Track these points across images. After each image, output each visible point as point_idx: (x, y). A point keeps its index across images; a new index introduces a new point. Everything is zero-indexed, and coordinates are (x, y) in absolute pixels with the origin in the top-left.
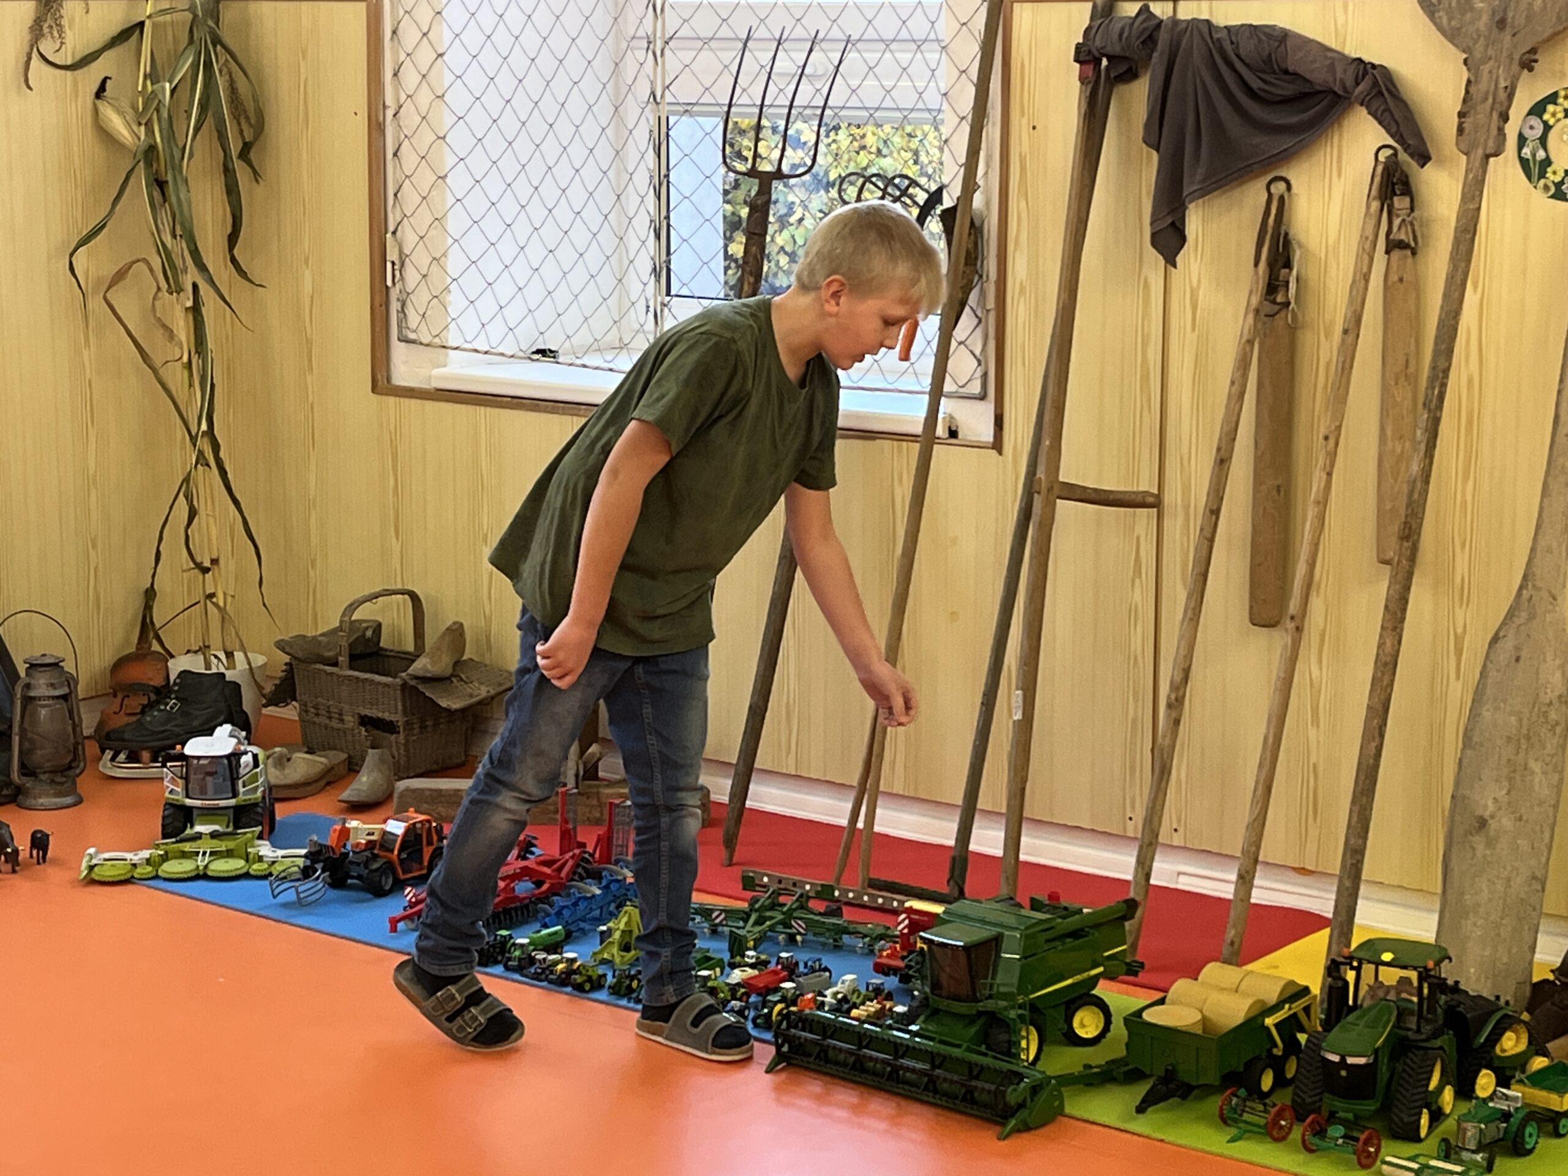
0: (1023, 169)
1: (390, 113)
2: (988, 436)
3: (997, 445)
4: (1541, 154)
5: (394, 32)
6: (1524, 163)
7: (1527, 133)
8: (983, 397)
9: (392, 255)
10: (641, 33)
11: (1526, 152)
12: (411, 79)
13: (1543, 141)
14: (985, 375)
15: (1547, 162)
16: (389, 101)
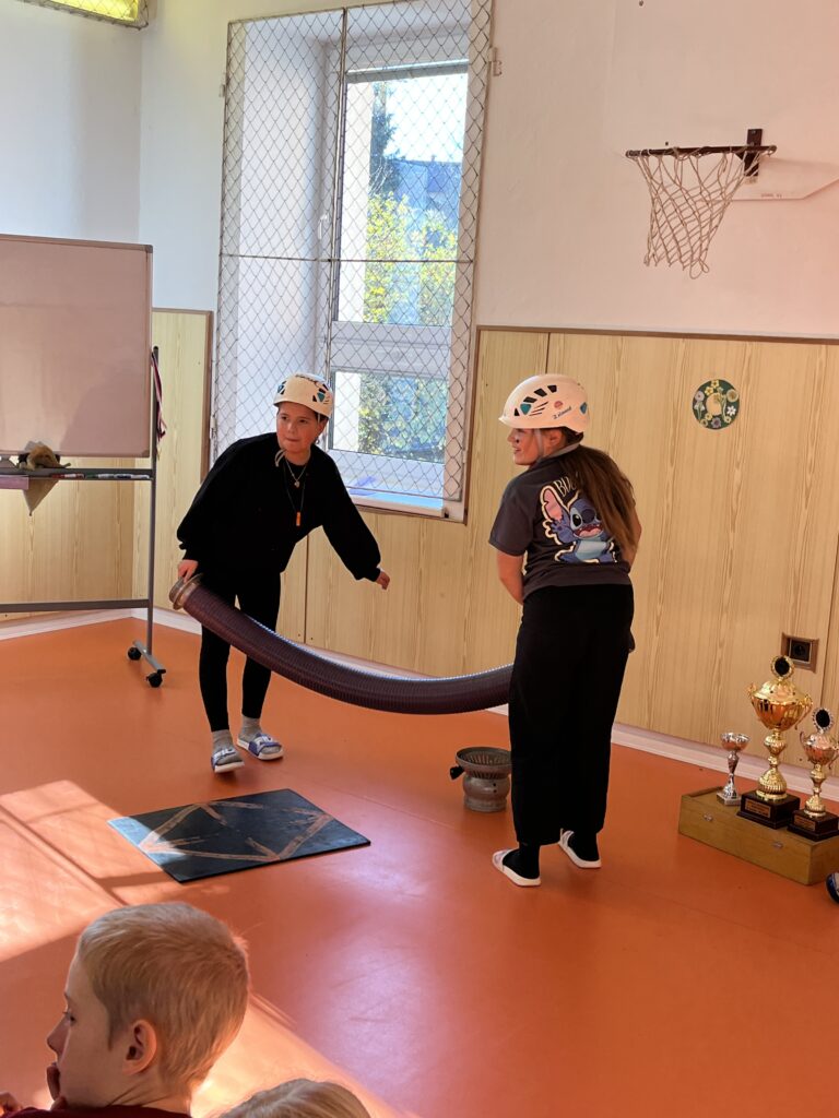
0: (481, 403)
1: (214, 364)
2: (461, 517)
3: (465, 522)
4: (703, 408)
5: (218, 329)
6: (695, 411)
7: (697, 398)
8: (460, 500)
9: (212, 425)
10: (322, 334)
11: (697, 407)
12: (224, 349)
13: (704, 402)
14: (461, 491)
15: (706, 411)
16: (214, 358)
